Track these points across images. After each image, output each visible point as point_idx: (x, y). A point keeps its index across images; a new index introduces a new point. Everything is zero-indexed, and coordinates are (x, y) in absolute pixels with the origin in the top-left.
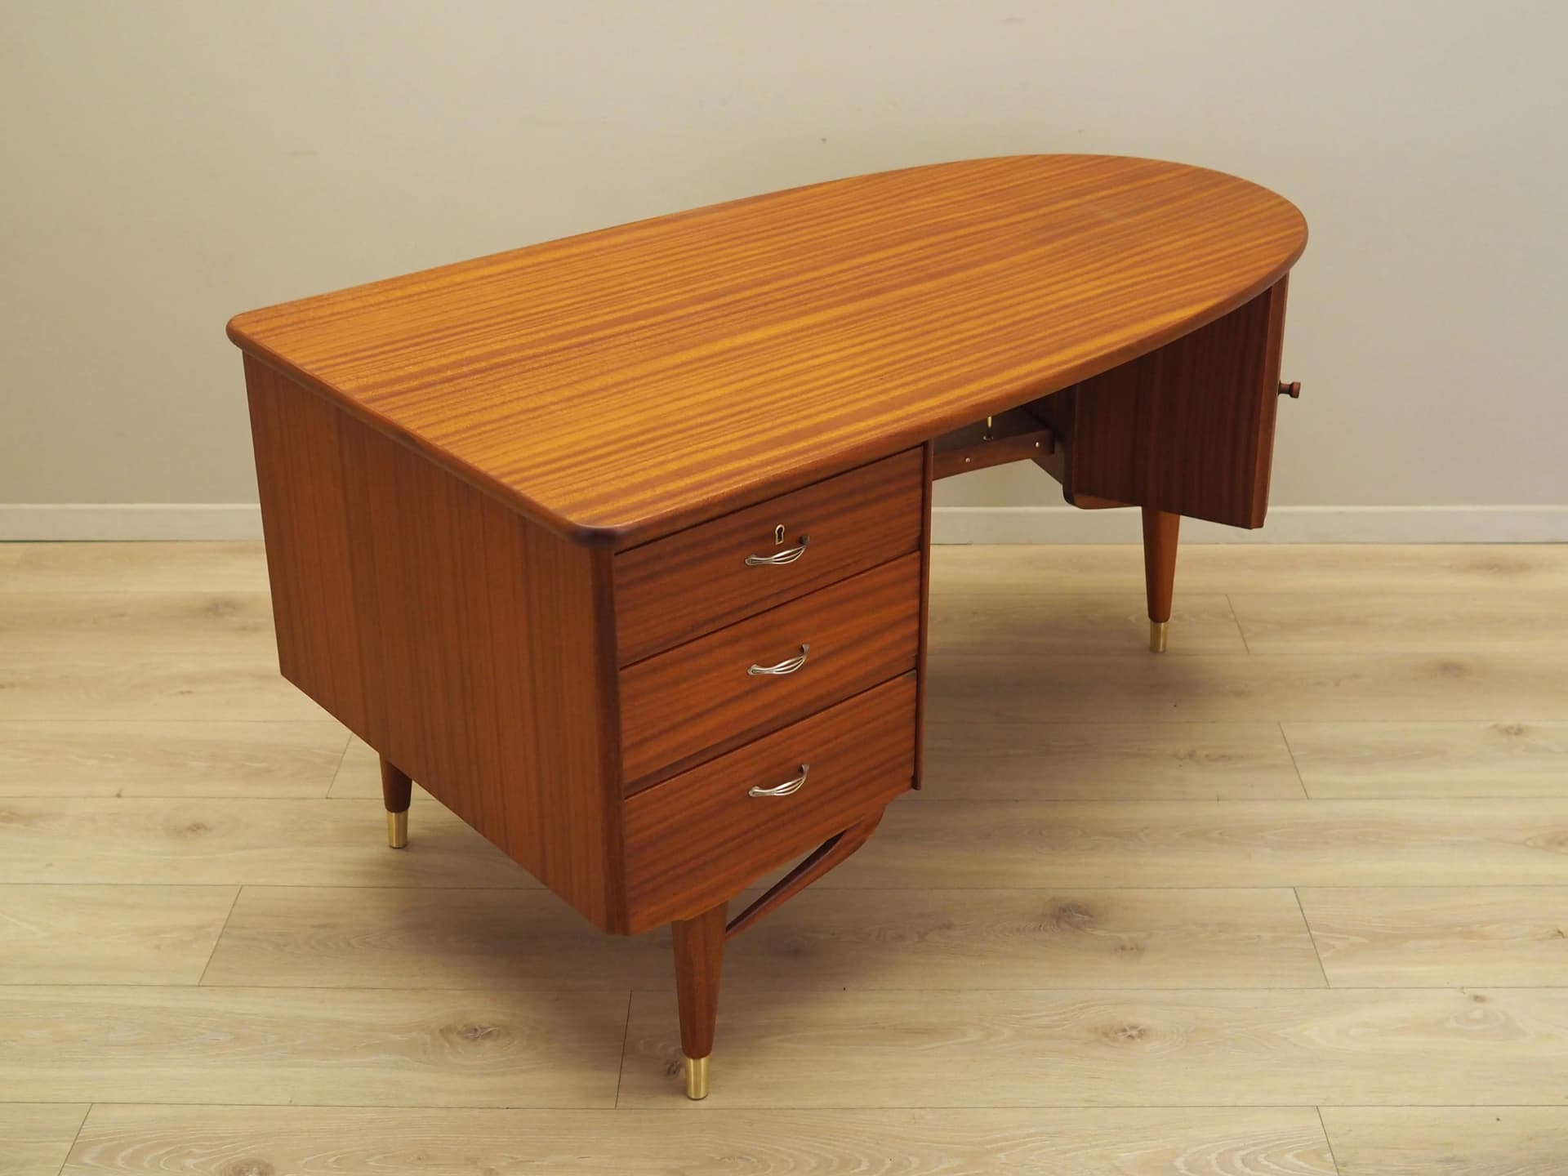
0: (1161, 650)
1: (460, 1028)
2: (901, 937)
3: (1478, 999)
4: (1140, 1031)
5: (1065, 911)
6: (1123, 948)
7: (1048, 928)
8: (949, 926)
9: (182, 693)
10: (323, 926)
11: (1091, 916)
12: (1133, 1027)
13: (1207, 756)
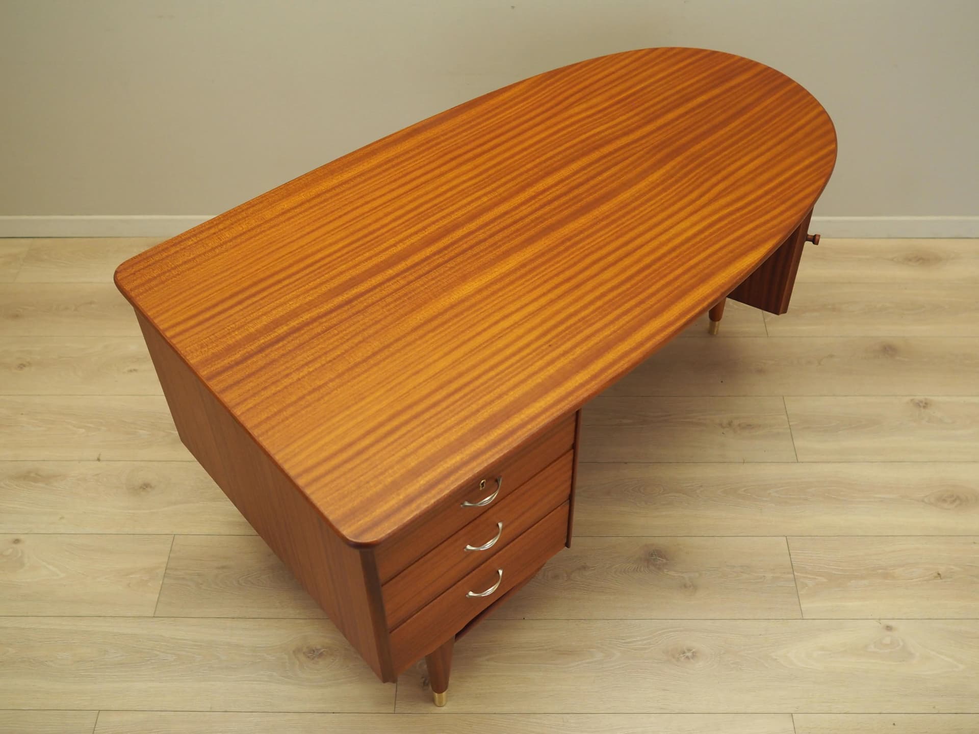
0: (715, 333)
1: (305, 650)
2: (556, 577)
3: (889, 628)
4: (693, 653)
5: (652, 555)
6: (685, 586)
7: (642, 569)
8: (584, 568)
9: (131, 371)
10: (223, 567)
11: (667, 560)
12: (689, 650)
13: (739, 425)
